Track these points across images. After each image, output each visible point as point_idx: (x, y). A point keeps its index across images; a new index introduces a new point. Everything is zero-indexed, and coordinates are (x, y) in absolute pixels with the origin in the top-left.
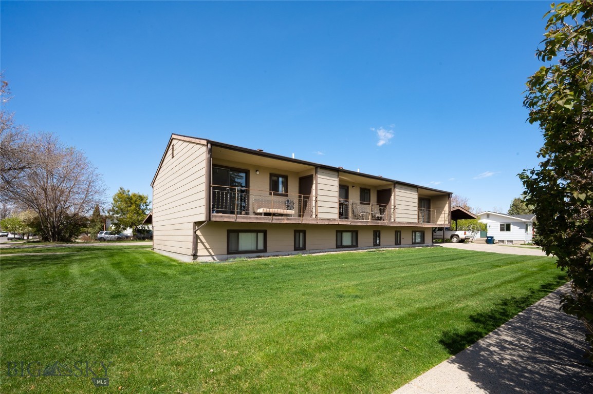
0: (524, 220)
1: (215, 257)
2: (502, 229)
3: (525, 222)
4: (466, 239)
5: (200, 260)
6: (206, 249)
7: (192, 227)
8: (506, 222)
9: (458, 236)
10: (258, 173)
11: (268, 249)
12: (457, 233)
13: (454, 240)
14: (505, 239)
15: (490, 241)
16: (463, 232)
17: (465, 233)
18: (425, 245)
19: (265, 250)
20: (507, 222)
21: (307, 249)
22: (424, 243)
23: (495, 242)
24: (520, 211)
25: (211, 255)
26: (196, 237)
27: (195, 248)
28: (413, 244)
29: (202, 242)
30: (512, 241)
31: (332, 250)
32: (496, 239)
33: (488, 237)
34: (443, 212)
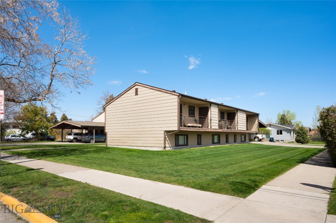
0: (289, 128)
1: (171, 148)
2: (278, 134)
3: (290, 129)
4: (262, 139)
5: (167, 149)
6: (169, 144)
7: (163, 133)
8: (279, 129)
9: (258, 137)
10: (185, 106)
11: (189, 144)
12: (258, 136)
13: (256, 140)
14: (280, 139)
15: (272, 140)
16: (261, 135)
17: (262, 135)
18: (246, 142)
19: (187, 145)
20: (281, 129)
21: (202, 144)
22: (246, 141)
23: (274, 141)
24: (285, 122)
25: (170, 147)
26: (165, 138)
27: (165, 144)
28: (241, 142)
29: (167, 140)
30: (283, 141)
31: (210, 145)
32: (275, 139)
33: (271, 138)
34: (255, 124)
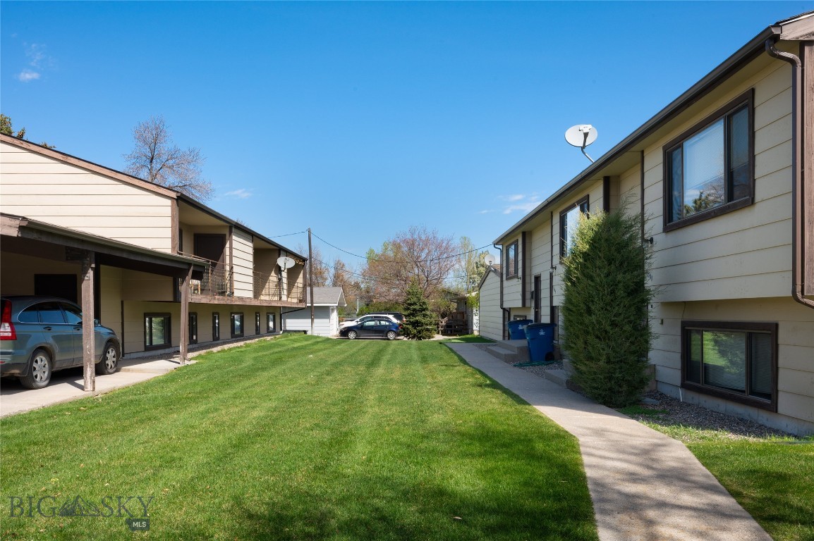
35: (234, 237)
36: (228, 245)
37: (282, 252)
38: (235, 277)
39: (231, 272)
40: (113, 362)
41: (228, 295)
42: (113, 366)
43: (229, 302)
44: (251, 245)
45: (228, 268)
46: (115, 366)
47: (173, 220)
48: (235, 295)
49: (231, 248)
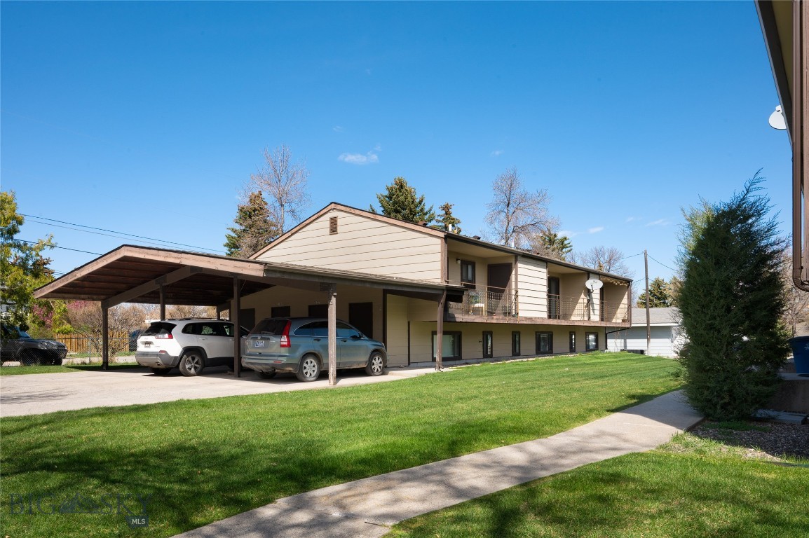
35: (519, 265)
36: (513, 272)
37: (591, 275)
38: (520, 299)
39: (517, 296)
40: (380, 367)
41: (513, 316)
42: (379, 370)
43: (512, 322)
44: (545, 270)
45: (513, 292)
46: (382, 370)
47: (442, 255)
48: (520, 315)
49: (516, 275)
